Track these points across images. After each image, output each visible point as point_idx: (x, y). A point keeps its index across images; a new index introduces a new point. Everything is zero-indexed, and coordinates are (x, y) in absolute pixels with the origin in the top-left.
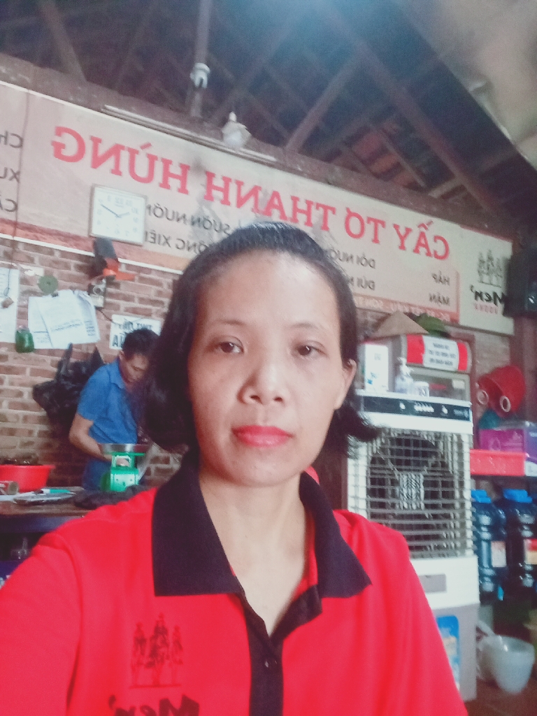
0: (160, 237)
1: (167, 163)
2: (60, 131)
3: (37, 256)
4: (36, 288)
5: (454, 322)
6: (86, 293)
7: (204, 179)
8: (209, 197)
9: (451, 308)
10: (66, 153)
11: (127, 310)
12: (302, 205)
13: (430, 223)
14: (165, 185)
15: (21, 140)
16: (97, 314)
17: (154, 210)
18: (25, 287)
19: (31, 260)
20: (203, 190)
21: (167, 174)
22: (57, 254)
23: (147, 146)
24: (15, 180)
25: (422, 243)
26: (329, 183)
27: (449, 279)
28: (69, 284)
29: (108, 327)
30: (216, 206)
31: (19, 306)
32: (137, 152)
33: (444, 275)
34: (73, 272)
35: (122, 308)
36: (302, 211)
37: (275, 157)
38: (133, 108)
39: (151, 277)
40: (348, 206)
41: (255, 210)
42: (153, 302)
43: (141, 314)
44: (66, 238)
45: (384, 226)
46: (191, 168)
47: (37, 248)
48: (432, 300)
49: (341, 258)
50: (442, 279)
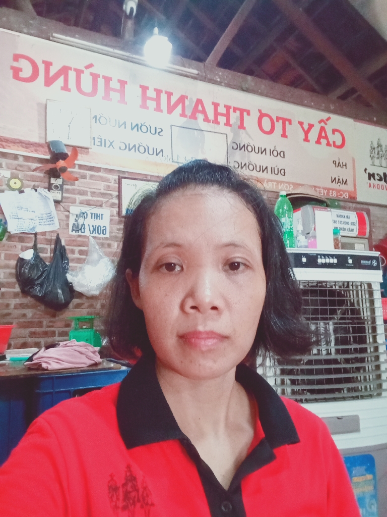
0: (105, 140)
1: (107, 80)
2: (17, 57)
3: (4, 161)
5: (352, 199)
6: (46, 190)
7: (140, 91)
8: (144, 106)
9: (349, 187)
10: (22, 75)
11: (81, 203)
12: (222, 110)
13: (328, 119)
14: (107, 97)
16: (56, 207)
17: (100, 118)
20: (140, 102)
21: (108, 89)
22: (21, 159)
23: (90, 66)
25: (322, 135)
26: (244, 90)
27: (346, 163)
28: (32, 184)
29: (68, 217)
30: (151, 113)
32: (83, 72)
33: (343, 160)
35: (77, 202)
36: (222, 115)
37: (197, 70)
38: (77, 36)
39: (100, 174)
40: (260, 109)
41: (183, 115)
42: (103, 195)
43: (93, 205)
44: (27, 145)
45: (290, 123)
46: (128, 83)
47: (4, 155)
48: (332, 182)
49: (257, 151)
50: (341, 164)
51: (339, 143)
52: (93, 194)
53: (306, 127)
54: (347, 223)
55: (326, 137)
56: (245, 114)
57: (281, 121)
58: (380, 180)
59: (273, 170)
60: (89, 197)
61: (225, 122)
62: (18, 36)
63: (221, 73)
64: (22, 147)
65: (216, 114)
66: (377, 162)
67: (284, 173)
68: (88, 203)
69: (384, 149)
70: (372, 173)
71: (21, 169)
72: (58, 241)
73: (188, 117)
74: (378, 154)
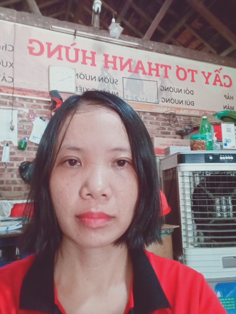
0: (83, 88)
1: (84, 52)
2: (31, 41)
3: (25, 103)
4: (26, 118)
7: (103, 58)
8: (106, 67)
10: (34, 51)
12: (153, 66)
13: (221, 69)
14: (84, 62)
15: (13, 47)
17: (80, 76)
18: (20, 119)
19: (22, 106)
20: (103, 63)
21: (85, 57)
22: (35, 102)
23: (74, 44)
24: (11, 67)
25: (217, 79)
26: (167, 54)
27: (233, 96)
28: (41, 115)
30: (110, 71)
31: (18, 128)
32: (69, 48)
33: (231, 95)
34: (43, 109)
36: (154, 70)
37: (139, 43)
38: (66, 26)
40: (177, 65)
41: (130, 71)
44: (38, 93)
45: (197, 73)
46: (97, 53)
47: (25, 99)
48: (224, 108)
49: (176, 91)
50: (230, 97)
51: (228, 84)
53: (207, 75)
55: (220, 81)
56: (168, 68)
57: (191, 72)
59: (186, 102)
61: (156, 74)
62: (32, 29)
63: (153, 44)
64: (35, 94)
65: (150, 69)
67: (193, 104)
73: (133, 72)
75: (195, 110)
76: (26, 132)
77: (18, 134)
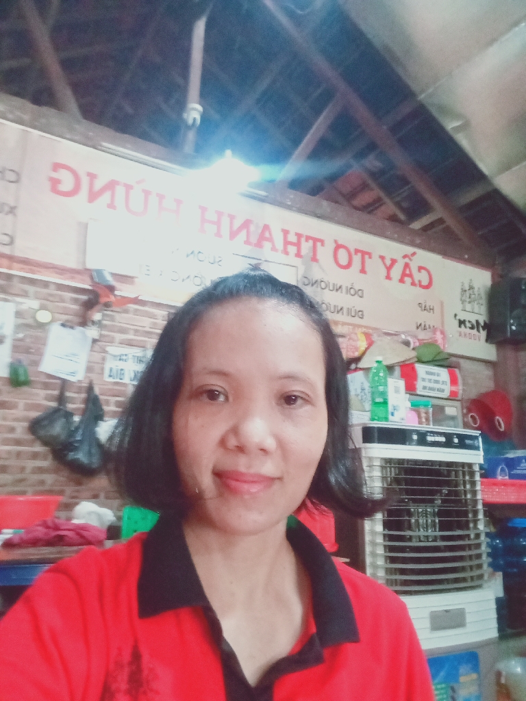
1: (161, 197)
2: (57, 167)
3: (31, 289)
4: (30, 321)
6: (81, 326)
7: (198, 212)
8: (202, 231)
10: (61, 187)
11: (122, 343)
12: (292, 238)
13: (414, 254)
15: (18, 174)
16: (92, 347)
18: (20, 321)
19: (25, 294)
21: (161, 208)
23: (142, 181)
24: (11, 215)
25: (406, 274)
26: (318, 217)
27: (433, 307)
30: (210, 238)
31: (14, 339)
32: (132, 187)
33: (430, 303)
34: (69, 305)
35: (117, 340)
36: (292, 244)
38: (129, 146)
39: (146, 308)
40: (336, 239)
41: (247, 242)
42: (148, 334)
43: (136, 346)
44: (61, 271)
45: (370, 258)
47: (32, 282)
48: (418, 328)
49: (331, 288)
50: (428, 307)
51: (425, 283)
52: (136, 331)
53: (388, 262)
54: (437, 382)
55: (410, 276)
56: (319, 244)
57: (360, 255)
58: (472, 328)
59: (349, 311)
60: (131, 336)
61: (296, 252)
62: (59, 141)
63: (292, 195)
64: (57, 273)
65: (287, 243)
66: (468, 307)
67: (362, 315)
68: (130, 344)
69: (476, 293)
70: (462, 319)
71: (51, 299)
72: (90, 389)
73: (253, 245)
74: (470, 297)
75: (365, 327)
76: (31, 348)
77: (13, 352)
